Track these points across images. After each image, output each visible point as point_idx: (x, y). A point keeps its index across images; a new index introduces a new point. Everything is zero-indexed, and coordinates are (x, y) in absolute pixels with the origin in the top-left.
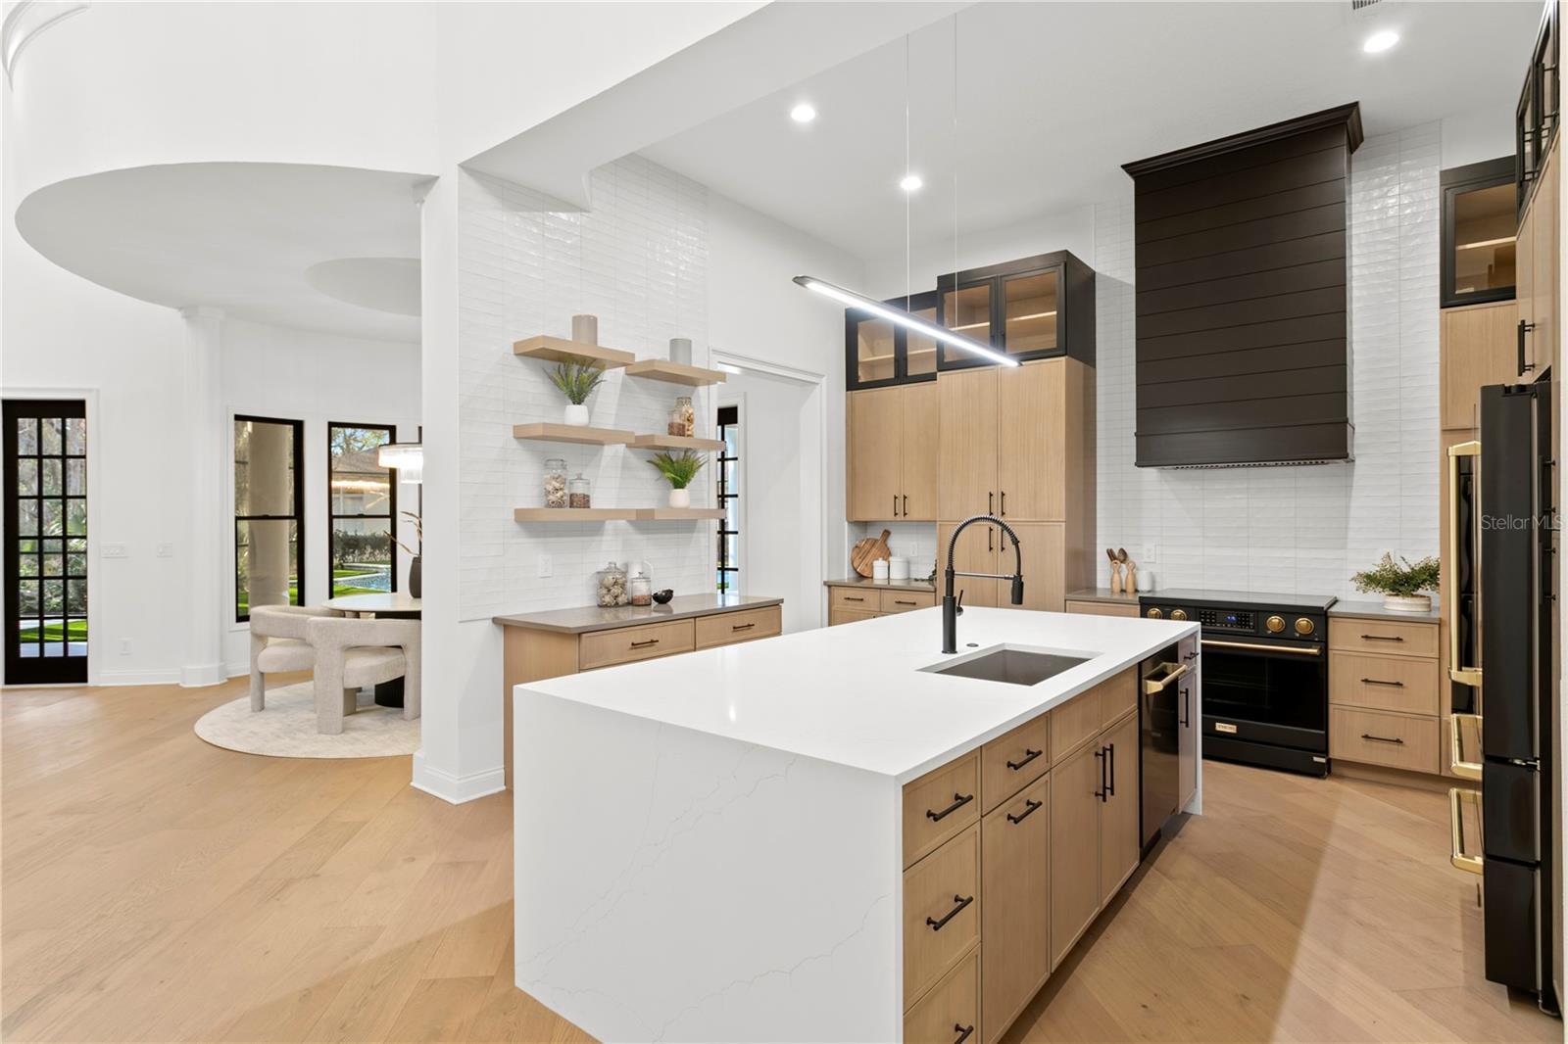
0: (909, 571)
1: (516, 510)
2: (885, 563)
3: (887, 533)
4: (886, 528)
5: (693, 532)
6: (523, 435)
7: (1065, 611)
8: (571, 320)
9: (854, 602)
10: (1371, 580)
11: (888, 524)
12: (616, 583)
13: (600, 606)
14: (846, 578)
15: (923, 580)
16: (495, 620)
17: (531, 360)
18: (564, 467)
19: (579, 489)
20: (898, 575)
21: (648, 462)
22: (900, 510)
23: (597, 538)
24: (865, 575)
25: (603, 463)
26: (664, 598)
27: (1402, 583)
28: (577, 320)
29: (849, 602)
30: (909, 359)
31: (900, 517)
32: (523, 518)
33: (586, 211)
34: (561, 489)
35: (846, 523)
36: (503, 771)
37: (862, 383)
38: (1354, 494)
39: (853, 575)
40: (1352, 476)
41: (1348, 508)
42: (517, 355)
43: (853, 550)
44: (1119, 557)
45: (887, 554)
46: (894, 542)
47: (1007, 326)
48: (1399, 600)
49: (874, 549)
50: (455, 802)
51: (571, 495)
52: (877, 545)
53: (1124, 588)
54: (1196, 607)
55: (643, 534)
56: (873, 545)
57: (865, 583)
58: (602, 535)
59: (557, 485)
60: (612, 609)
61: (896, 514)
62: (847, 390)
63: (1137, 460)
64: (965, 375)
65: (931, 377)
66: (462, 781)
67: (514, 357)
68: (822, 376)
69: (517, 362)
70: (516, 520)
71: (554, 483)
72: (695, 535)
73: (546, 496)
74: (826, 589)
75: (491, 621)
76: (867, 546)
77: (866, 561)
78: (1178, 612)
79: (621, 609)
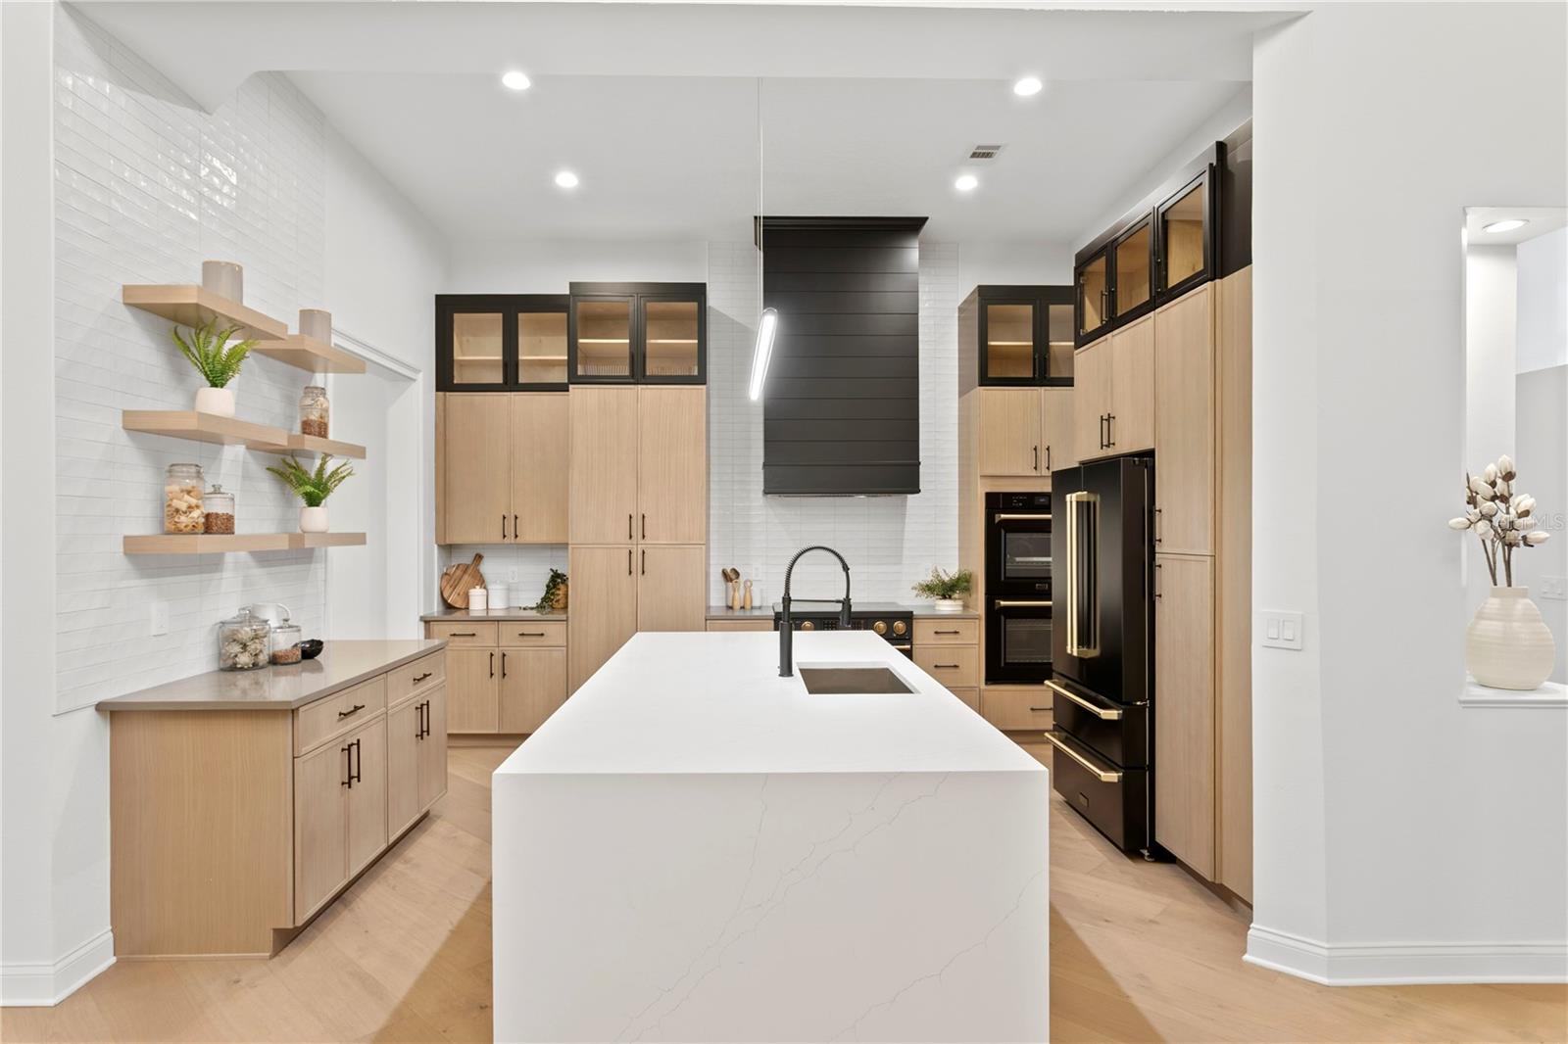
0: (508, 599)
1: (126, 538)
2: (484, 591)
3: (479, 558)
4: (478, 551)
5: (310, 562)
6: (137, 427)
7: (706, 630)
8: (200, 267)
9: (462, 639)
10: (929, 589)
11: (481, 547)
12: (256, 637)
13: (222, 670)
14: (436, 610)
15: (532, 609)
16: (100, 708)
17: (144, 315)
18: (199, 475)
19: (218, 507)
20: (498, 606)
21: (268, 469)
22: (510, 531)
23: (217, 575)
24: (457, 606)
25: (223, 470)
26: (311, 651)
27: (946, 590)
28: (209, 268)
29: (456, 638)
30: (520, 363)
31: (510, 539)
32: (134, 548)
33: (205, 112)
34: (197, 507)
35: (436, 546)
36: (111, 934)
37: (457, 384)
38: (907, 520)
39: (441, 608)
40: (906, 506)
41: (903, 531)
42: (126, 304)
43: (442, 578)
44: (731, 576)
45: (481, 581)
46: (487, 568)
47: (648, 346)
48: (947, 602)
49: (466, 577)
50: (51, 1002)
51: (208, 516)
52: (469, 571)
53: (730, 605)
54: (821, 619)
55: (263, 567)
56: (465, 572)
57: (458, 615)
58: (222, 571)
59: (193, 501)
60: (250, 673)
61: (504, 536)
62: (438, 390)
63: (765, 487)
64: (602, 391)
65: (562, 388)
66: (59, 966)
67: (123, 307)
68: (417, 371)
69: (126, 315)
70: (125, 553)
71: (186, 497)
72: (313, 566)
73: (172, 516)
74: (422, 624)
75: (92, 710)
76: (459, 572)
77: (460, 588)
78: (807, 624)
79: (260, 672)
